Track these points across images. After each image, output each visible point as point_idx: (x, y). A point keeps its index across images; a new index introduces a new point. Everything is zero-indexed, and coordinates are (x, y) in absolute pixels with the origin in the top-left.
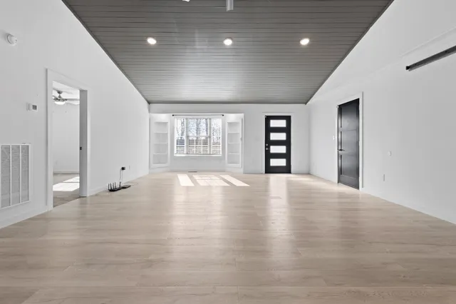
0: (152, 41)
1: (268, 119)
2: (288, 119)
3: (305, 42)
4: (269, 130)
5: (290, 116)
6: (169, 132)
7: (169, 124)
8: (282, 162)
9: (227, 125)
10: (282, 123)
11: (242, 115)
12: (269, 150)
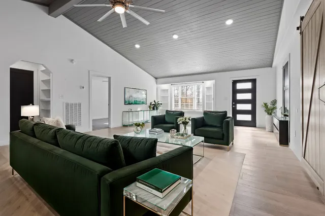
0: (137, 46)
1: (235, 83)
2: (254, 81)
3: (229, 22)
4: (235, 91)
5: (256, 79)
6: (169, 95)
7: (169, 91)
8: (248, 118)
9: (205, 89)
10: (249, 86)
11: (213, 81)
12: (236, 107)
